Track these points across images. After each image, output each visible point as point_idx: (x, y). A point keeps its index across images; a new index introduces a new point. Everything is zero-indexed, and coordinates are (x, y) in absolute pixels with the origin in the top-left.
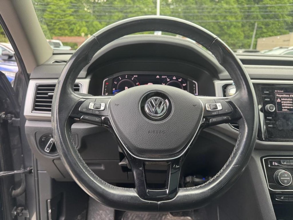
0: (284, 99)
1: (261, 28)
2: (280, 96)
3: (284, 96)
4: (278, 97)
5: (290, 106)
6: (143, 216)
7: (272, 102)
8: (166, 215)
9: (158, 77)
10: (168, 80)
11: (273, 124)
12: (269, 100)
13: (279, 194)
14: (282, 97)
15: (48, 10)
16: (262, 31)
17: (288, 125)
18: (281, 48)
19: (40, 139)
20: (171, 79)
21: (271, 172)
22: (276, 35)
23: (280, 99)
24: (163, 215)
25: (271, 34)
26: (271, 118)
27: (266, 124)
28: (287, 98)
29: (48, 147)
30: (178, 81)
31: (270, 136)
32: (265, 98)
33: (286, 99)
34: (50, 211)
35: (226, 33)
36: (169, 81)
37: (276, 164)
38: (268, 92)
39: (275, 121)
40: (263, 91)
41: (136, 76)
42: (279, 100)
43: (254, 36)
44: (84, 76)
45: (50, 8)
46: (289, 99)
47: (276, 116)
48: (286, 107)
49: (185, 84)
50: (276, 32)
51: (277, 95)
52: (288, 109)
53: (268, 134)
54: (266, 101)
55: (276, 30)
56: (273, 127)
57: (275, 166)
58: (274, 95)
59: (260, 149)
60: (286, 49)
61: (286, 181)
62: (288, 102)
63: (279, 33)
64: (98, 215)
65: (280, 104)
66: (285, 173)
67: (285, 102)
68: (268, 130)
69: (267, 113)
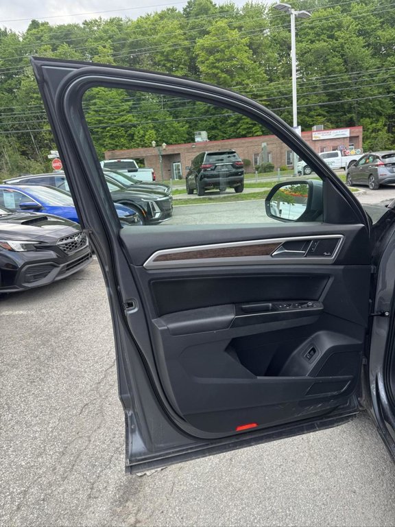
15: (92, 107)
45: (95, 104)
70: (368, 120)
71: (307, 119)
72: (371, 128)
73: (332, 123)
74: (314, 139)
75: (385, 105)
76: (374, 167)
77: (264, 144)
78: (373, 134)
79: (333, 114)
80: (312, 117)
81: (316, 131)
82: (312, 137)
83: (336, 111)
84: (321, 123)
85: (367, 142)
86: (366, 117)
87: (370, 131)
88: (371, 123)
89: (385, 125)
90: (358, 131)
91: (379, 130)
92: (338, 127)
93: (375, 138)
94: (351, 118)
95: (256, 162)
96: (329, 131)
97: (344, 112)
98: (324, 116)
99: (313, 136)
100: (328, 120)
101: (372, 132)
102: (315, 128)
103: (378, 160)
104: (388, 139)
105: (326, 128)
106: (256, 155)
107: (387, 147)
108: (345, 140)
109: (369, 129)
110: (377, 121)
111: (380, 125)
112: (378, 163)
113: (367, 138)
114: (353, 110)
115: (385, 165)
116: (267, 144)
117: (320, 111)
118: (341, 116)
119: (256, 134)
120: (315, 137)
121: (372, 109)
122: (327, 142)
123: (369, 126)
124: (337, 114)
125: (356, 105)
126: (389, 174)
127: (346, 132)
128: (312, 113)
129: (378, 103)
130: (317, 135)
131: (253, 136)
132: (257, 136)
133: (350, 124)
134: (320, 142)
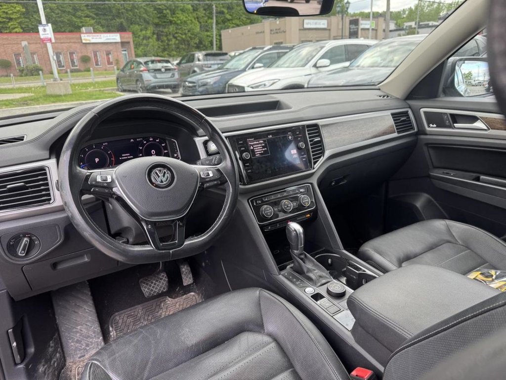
0: (255, 146)
1: (222, 13)
2: (252, 143)
3: (255, 143)
4: (251, 145)
5: (261, 151)
6: (136, 313)
7: (247, 150)
8: (165, 301)
9: (132, 140)
10: (145, 142)
11: (251, 169)
12: (244, 149)
13: (267, 225)
14: (254, 145)
16: (225, 17)
17: (262, 167)
18: (254, 48)
19: (8, 242)
20: (148, 141)
21: (257, 209)
22: (245, 24)
23: (253, 146)
24: (161, 302)
25: (238, 22)
26: (248, 164)
27: (246, 170)
28: (258, 144)
29: (23, 250)
30: (155, 141)
31: (251, 180)
32: (241, 147)
33: (257, 146)
34: (15, 344)
35: (171, 22)
36: (145, 144)
37: (260, 202)
38: (242, 142)
39: (252, 166)
40: (238, 142)
41: (106, 144)
42: (252, 148)
43: (214, 26)
44: (48, 157)
46: (259, 145)
47: (252, 162)
48: (258, 153)
49: (163, 144)
50: (245, 19)
51: (250, 143)
52: (260, 154)
53: (249, 178)
54: (242, 150)
55: (244, 16)
56: (252, 172)
57: (259, 203)
58: (247, 144)
59: (245, 193)
60: (261, 51)
61: (269, 214)
62: (259, 148)
63: (249, 21)
64: (77, 332)
65: (253, 151)
66: (267, 207)
67: (256, 148)
68: (248, 175)
69: (244, 161)
70: (137, 26)
71: (75, 19)
72: (142, 35)
73: (102, 26)
74: (84, 41)
75: (151, 14)
76: (139, 73)
77: (24, 43)
78: (145, 41)
79: (102, 17)
80: (80, 17)
81: (86, 33)
82: (81, 39)
83: (105, 15)
84: (91, 25)
85: (140, 49)
86: (135, 24)
87: (141, 38)
88: (141, 30)
89: (154, 33)
90: (128, 36)
91: (149, 38)
92: (109, 31)
93: (147, 45)
94: (121, 24)
95: (19, 64)
96: (99, 35)
97: (113, 16)
98: (93, 19)
99: (83, 38)
100: (99, 23)
101: (143, 39)
102: (83, 29)
103: (141, 65)
104: (159, 47)
105: (96, 31)
106: (17, 55)
107: (159, 54)
108: (117, 45)
109: (139, 36)
110: (146, 29)
111: (149, 33)
112: (142, 69)
113: (140, 45)
114: (122, 15)
115: (148, 71)
116: (29, 43)
117: (87, 12)
118: (111, 20)
119: (15, 30)
120: (85, 39)
121: (140, 17)
122: (99, 46)
123: (140, 33)
124: (107, 17)
125: (123, 10)
126: (153, 80)
127: (116, 37)
128: (79, 13)
129: (144, 11)
130: (87, 38)
131: (10, 32)
132: (16, 32)
133: (121, 29)
134: (91, 45)
